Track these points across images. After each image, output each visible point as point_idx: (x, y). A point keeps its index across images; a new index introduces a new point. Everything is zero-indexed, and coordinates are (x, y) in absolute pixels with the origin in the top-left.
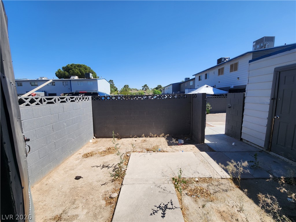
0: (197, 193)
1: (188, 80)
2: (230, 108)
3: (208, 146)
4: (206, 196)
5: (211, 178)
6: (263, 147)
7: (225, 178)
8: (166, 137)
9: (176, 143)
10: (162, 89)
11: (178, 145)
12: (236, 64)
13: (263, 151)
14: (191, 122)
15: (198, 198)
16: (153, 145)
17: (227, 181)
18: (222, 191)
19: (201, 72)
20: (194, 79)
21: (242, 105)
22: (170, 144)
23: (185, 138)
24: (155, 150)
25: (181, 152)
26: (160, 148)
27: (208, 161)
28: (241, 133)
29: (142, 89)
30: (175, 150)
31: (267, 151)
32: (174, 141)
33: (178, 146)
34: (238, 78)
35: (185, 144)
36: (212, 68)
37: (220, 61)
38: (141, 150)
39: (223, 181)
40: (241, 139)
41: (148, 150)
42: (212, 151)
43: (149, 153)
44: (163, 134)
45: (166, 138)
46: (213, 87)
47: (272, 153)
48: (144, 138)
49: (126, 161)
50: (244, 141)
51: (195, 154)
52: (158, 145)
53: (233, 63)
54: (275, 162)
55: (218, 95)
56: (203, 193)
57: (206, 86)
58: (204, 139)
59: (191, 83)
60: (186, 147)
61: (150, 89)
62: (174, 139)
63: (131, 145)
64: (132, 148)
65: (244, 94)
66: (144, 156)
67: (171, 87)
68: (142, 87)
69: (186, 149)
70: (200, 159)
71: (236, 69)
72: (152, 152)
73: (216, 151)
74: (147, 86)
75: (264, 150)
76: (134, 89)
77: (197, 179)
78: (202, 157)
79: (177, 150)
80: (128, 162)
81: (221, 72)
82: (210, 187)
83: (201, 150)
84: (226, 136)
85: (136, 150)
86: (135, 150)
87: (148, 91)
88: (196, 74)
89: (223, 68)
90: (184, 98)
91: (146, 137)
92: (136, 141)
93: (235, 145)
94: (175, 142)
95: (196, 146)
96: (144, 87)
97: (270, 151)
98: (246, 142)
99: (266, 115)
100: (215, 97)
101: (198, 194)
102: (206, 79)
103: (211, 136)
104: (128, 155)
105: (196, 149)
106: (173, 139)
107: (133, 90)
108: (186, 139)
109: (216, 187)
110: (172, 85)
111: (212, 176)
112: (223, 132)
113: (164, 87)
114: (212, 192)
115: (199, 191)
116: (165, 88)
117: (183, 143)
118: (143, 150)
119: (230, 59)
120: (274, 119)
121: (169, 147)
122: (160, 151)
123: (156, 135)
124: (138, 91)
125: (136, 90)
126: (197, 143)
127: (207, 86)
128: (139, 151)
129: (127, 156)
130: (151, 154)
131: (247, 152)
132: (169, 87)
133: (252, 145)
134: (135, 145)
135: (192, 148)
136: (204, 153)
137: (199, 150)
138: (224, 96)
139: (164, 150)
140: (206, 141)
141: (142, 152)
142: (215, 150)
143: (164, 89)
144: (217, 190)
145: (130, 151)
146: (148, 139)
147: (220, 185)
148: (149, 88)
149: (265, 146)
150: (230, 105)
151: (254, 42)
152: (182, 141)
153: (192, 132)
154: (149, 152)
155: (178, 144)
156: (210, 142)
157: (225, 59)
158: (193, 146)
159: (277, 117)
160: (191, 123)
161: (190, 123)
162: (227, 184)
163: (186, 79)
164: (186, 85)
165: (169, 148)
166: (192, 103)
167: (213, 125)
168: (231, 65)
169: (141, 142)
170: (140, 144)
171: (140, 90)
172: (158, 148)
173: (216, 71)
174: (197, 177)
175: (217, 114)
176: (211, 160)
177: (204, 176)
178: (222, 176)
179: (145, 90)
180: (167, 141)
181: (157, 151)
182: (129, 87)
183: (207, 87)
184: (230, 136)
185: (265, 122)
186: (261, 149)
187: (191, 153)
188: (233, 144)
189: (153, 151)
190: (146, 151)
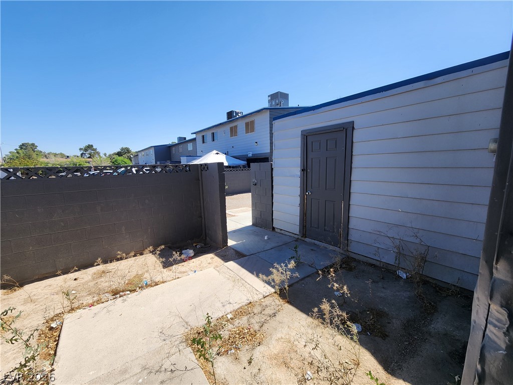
0: (235, 342)
1: (183, 141)
2: (255, 185)
3: (233, 249)
4: (249, 340)
5: (251, 303)
6: (298, 233)
7: (268, 296)
8: (158, 252)
9: (181, 259)
10: (132, 155)
11: (185, 261)
12: (253, 122)
13: (298, 239)
14: (203, 214)
15: (238, 351)
16: (127, 278)
17: (271, 299)
18: (269, 318)
19: (205, 130)
20: (194, 139)
21: (270, 179)
22: (166, 265)
23: (194, 245)
24: (134, 286)
25: (192, 274)
26: (147, 278)
27: (240, 275)
28: (273, 219)
29: (79, 155)
30: (181, 272)
31: (303, 239)
32: (176, 255)
33: (183, 263)
34: (256, 143)
35: (196, 256)
36: (220, 124)
37: (230, 115)
38: (95, 299)
39: (267, 301)
40: (274, 229)
41: (116, 293)
42: (242, 257)
43: (119, 300)
44: (151, 248)
45: (159, 254)
46: (225, 154)
47: (307, 240)
48: (101, 267)
49: (47, 347)
50: (276, 230)
51: (218, 269)
52: (140, 273)
53: (248, 120)
54: (312, 250)
55: (233, 167)
56: (244, 338)
57: (215, 152)
58: (227, 240)
59: (190, 147)
60: (200, 262)
61: (102, 155)
62: (176, 253)
63: (61, 295)
64: (66, 303)
65: (272, 165)
66: (109, 311)
67: (152, 151)
68: (81, 149)
69: (200, 265)
70: (227, 276)
71: (253, 130)
72: (129, 292)
73: (247, 254)
74: (94, 147)
75: (300, 237)
76: (55, 155)
77: (229, 316)
78: (230, 272)
79: (184, 272)
80: (57, 345)
81: (233, 131)
82: (253, 321)
83: (226, 259)
84: (255, 228)
85: (81, 302)
86: (75, 305)
87: (96, 158)
88: (197, 132)
89: (236, 127)
90: (186, 171)
91: (105, 262)
92: (75, 279)
93: (269, 239)
94: (179, 258)
95: (216, 255)
96: (86, 150)
97: (306, 237)
98: (279, 231)
99: (298, 191)
100: (231, 170)
101: (237, 343)
102: (214, 141)
103: (234, 232)
104: (54, 325)
105: (217, 260)
106: (174, 253)
107: (52, 157)
108: (196, 246)
109: (259, 315)
110: (153, 149)
111: (251, 300)
112: (249, 223)
113: (137, 152)
114: (257, 327)
115: (238, 336)
116: (140, 154)
117: (193, 254)
118: (102, 296)
119: (244, 114)
120: (305, 196)
121: (165, 270)
122: (147, 286)
123: (132, 254)
124: (69, 160)
125: (62, 155)
126: (217, 249)
127: (217, 152)
128: (91, 302)
129: (51, 329)
130: (124, 301)
131: (283, 245)
132: (147, 151)
133: (287, 233)
134: (73, 292)
135: (210, 261)
136: (232, 264)
137: (222, 260)
138: (240, 168)
139: (157, 280)
140: (231, 243)
141: (99, 302)
142: (245, 253)
143: (138, 155)
144: (263, 320)
145: (58, 312)
146: (112, 266)
147: (264, 310)
148: (98, 153)
149: (300, 232)
150: (256, 181)
151: (269, 96)
152: (191, 252)
153: (206, 232)
154: (118, 296)
155: (182, 261)
156: (236, 243)
157: (237, 114)
158: (211, 255)
159: (309, 193)
160: (203, 217)
161: (201, 217)
162: (273, 304)
163: (180, 139)
164: (181, 150)
165: (167, 273)
166: (200, 179)
167: (233, 214)
168: (246, 123)
169: (94, 279)
170: (92, 284)
171: (75, 156)
172: (141, 280)
173: (227, 128)
174: (229, 311)
175: (235, 196)
176: (244, 273)
177: (240, 305)
178: (264, 294)
179: (89, 158)
180: (161, 259)
181: (140, 288)
182: (38, 149)
183: (217, 154)
184: (259, 227)
185: (298, 200)
186: (296, 236)
187: (211, 270)
188: (266, 238)
189: (131, 291)
190: (110, 296)
